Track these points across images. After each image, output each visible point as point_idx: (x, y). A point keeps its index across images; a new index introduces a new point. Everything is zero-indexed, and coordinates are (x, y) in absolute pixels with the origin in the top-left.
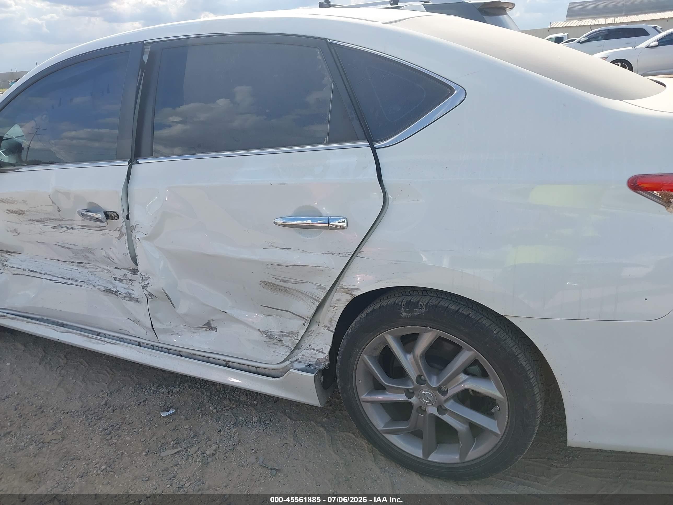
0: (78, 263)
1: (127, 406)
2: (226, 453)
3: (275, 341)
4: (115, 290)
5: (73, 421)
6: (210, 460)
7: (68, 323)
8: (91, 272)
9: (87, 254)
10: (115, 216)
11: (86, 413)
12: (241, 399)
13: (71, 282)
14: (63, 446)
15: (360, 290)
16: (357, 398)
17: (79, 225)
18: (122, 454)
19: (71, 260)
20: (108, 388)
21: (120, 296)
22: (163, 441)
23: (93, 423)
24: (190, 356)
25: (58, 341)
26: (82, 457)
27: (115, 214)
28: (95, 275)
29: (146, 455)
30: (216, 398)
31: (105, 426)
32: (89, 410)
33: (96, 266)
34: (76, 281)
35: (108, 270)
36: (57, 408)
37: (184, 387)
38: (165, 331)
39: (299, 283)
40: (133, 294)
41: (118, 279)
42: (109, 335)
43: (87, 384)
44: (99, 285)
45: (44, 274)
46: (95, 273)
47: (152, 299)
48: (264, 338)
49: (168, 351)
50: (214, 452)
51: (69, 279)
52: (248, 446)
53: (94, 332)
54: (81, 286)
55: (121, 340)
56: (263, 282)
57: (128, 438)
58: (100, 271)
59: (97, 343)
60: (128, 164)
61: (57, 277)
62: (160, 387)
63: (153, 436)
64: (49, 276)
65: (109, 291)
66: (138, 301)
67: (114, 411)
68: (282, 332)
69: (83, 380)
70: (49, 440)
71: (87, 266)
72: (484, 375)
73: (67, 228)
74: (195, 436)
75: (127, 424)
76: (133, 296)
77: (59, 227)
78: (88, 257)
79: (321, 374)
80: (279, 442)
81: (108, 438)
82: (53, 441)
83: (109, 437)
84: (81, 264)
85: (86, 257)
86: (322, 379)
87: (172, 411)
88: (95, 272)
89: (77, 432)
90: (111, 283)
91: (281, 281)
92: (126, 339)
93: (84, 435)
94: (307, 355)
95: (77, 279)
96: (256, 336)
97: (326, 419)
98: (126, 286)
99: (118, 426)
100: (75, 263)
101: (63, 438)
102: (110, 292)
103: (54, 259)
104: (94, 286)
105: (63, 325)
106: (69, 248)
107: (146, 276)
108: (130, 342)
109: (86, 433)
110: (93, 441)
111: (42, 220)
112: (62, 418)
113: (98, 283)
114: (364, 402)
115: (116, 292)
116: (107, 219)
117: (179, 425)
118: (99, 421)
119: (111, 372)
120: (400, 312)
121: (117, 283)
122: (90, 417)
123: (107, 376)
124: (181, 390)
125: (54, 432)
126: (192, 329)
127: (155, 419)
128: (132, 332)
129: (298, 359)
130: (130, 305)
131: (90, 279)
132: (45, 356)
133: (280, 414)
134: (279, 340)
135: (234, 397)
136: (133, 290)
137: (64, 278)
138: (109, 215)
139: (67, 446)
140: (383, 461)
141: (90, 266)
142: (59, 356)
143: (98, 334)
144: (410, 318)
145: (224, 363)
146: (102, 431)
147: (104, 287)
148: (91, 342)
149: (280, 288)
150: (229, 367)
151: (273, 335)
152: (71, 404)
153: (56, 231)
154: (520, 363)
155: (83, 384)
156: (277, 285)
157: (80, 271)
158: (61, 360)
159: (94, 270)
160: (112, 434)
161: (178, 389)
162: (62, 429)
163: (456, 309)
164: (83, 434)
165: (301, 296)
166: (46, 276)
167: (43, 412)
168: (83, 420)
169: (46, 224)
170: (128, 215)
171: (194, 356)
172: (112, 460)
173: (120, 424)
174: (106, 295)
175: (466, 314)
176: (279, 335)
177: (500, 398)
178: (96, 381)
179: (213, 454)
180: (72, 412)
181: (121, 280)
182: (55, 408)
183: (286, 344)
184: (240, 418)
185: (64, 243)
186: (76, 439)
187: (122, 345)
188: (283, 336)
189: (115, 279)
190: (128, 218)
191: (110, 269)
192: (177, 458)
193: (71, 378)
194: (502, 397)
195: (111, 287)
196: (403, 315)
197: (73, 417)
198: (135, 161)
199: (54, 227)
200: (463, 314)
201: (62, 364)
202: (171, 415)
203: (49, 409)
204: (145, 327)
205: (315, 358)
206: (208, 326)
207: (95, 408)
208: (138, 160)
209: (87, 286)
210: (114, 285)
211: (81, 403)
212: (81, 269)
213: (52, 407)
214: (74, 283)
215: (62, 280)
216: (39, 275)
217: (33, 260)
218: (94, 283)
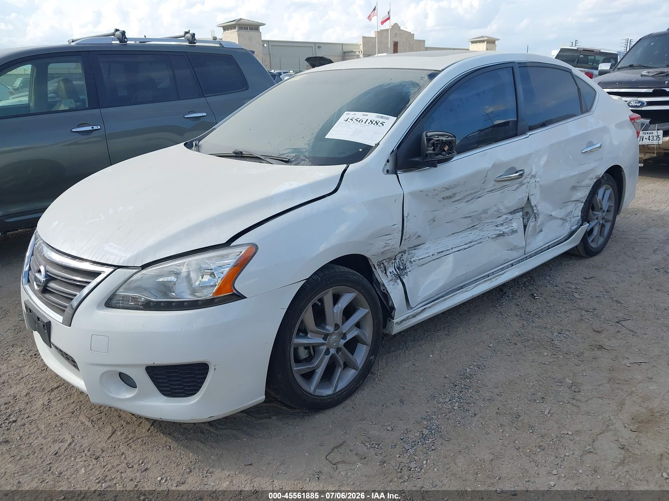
0: (471, 227)
4: (502, 233)
8: (480, 230)
13: (473, 243)
19: (465, 228)
21: (506, 234)
24: (535, 254)
28: (484, 230)
33: (482, 224)
34: (475, 241)
35: (490, 223)
40: (514, 229)
41: (499, 225)
42: (495, 271)
44: (491, 235)
45: (451, 249)
51: (471, 242)
53: (485, 276)
54: (480, 243)
55: (502, 269)
56: (572, 186)
61: (461, 246)
64: (455, 248)
66: (516, 232)
71: (476, 227)
76: (514, 230)
88: (483, 228)
90: (496, 230)
91: (578, 183)
95: (475, 239)
98: (507, 226)
102: (500, 236)
103: (452, 234)
104: (488, 238)
108: (508, 267)
115: (504, 233)
121: (500, 228)
126: (534, 236)
128: (510, 258)
130: (512, 237)
131: (483, 235)
136: (512, 226)
137: (466, 244)
141: (479, 225)
143: (488, 276)
147: (495, 234)
157: (474, 233)
166: (453, 250)
171: (537, 253)
174: (500, 239)
181: (502, 224)
189: (497, 226)
195: (498, 232)
204: (519, 248)
209: (484, 240)
210: (499, 230)
214: (475, 243)
215: (466, 246)
216: (448, 252)
217: (436, 243)
218: (487, 236)
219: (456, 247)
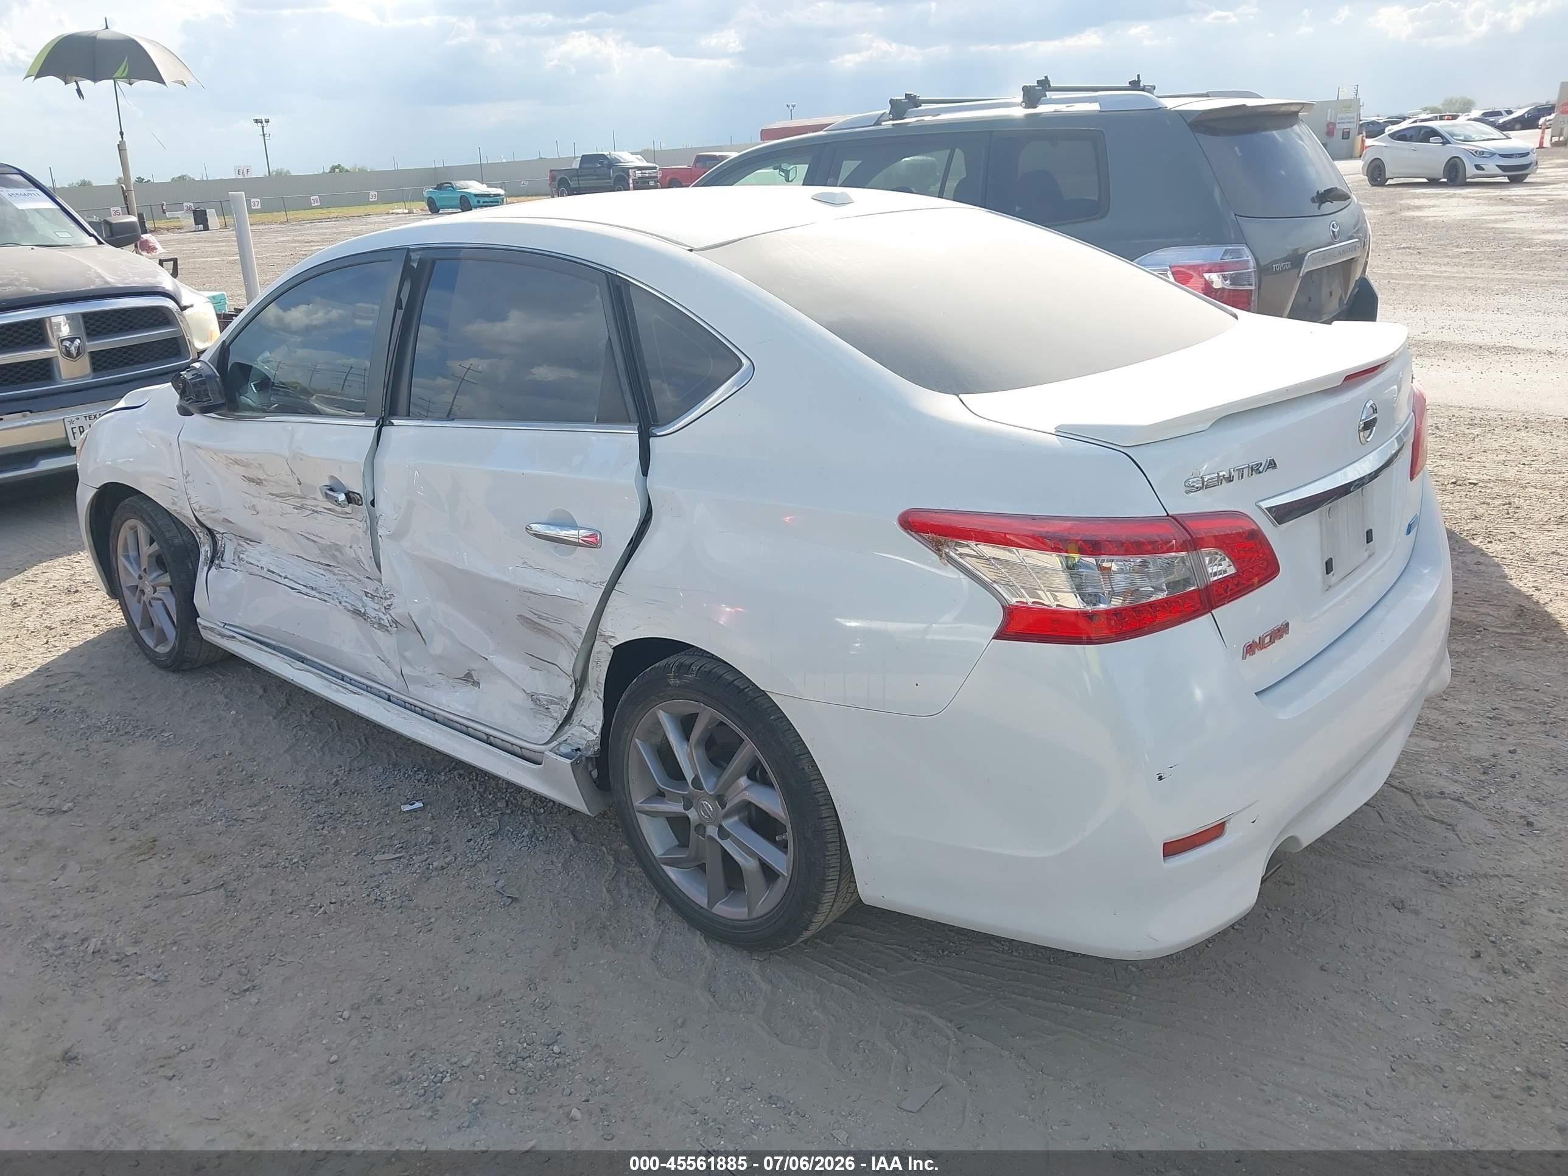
0: (325, 565)
1: (363, 791)
2: (461, 869)
3: (542, 709)
4: (363, 610)
5: (284, 799)
6: (435, 873)
7: (309, 657)
8: (339, 581)
9: (335, 552)
10: (359, 500)
11: (305, 792)
12: (524, 804)
13: (314, 593)
14: (259, 827)
15: (616, 638)
16: (630, 804)
17: (325, 508)
18: (327, 849)
19: (318, 561)
20: (350, 764)
21: (369, 620)
22: (387, 842)
23: (307, 806)
24: (446, 722)
25: (292, 682)
26: (276, 845)
27: (359, 497)
28: (344, 586)
29: (355, 855)
30: (491, 796)
31: (322, 812)
32: (310, 788)
33: (345, 571)
34: (320, 593)
35: (359, 580)
36: (272, 780)
37: (452, 776)
38: (417, 680)
39: (558, 621)
41: (369, 595)
43: (324, 754)
44: (345, 602)
45: (285, 578)
46: (344, 583)
47: (397, 627)
48: (531, 705)
49: (422, 712)
50: (445, 866)
51: (312, 589)
52: (496, 864)
53: (339, 673)
54: (325, 601)
55: (368, 689)
56: (519, 616)
57: (343, 832)
58: (350, 581)
59: (338, 691)
60: (374, 425)
61: (299, 584)
62: (420, 773)
63: (379, 834)
64: (290, 581)
65: (356, 612)
66: (387, 630)
67: (341, 794)
68: (552, 696)
69: (322, 748)
70: (245, 817)
71: (336, 571)
72: (766, 783)
73: (311, 510)
74: (432, 843)
75: (353, 814)
76: (382, 621)
77: (302, 507)
78: (337, 557)
79: (592, 765)
80: (540, 866)
81: (318, 828)
82: (248, 820)
83: (320, 827)
84: (328, 568)
85: (334, 557)
86: (595, 773)
87: (419, 805)
88: (345, 581)
89: (283, 813)
90: (361, 600)
91: (539, 617)
92: (374, 688)
93: (290, 820)
94: (577, 734)
95: (322, 590)
96: (519, 698)
97: (626, 847)
98: (376, 605)
99: (339, 815)
100: (321, 564)
101: (264, 819)
102: (358, 614)
103: (298, 556)
104: (340, 603)
105: (303, 660)
106: (314, 541)
107: (389, 593)
109: (295, 817)
110: (298, 828)
111: (283, 495)
112: (271, 792)
113: (345, 599)
114: (639, 812)
115: (364, 614)
116: (349, 503)
117: (420, 826)
118: (317, 804)
119: (365, 744)
120: (669, 677)
121: (367, 601)
122: (307, 797)
123: (357, 747)
124: (446, 779)
125: (254, 809)
126: (451, 681)
127: (392, 813)
128: (381, 679)
129: (566, 740)
130: (379, 634)
131: (337, 591)
132: (286, 708)
133: (566, 831)
134: (547, 708)
135: (515, 799)
137: (306, 587)
138: (351, 498)
139: (263, 829)
140: (668, 912)
141: (339, 571)
142: (304, 711)
143: (343, 678)
144: (679, 686)
145: (485, 737)
146: (315, 817)
147: (352, 605)
148: (330, 687)
149: (541, 628)
150: (491, 744)
151: (539, 700)
152: (293, 777)
153: (298, 513)
154: (800, 767)
155: (318, 753)
156: (535, 623)
157: (327, 578)
158: (304, 716)
159: (344, 578)
160: (326, 823)
161: (443, 778)
162: (266, 808)
163: (731, 679)
164: (289, 818)
165: (563, 641)
166: (286, 582)
167: (252, 782)
168: (296, 800)
169: (287, 502)
170: (374, 500)
171: (451, 723)
172: (310, 855)
173: (343, 812)
174: (353, 618)
175: (742, 687)
176: (547, 701)
177: (782, 818)
178: (339, 752)
179: (443, 868)
180: (287, 787)
181: (373, 597)
182: (269, 779)
183: (555, 715)
184: (508, 828)
185: (308, 533)
186: (278, 822)
187: (367, 696)
188: (552, 702)
189: (366, 594)
190: (373, 503)
191: (362, 578)
192: (392, 866)
193: (307, 744)
194: (784, 817)
195: (360, 607)
196: (672, 681)
197: (286, 794)
198: (387, 422)
199: (296, 508)
200: (738, 687)
201: (305, 723)
202: (415, 810)
203: (261, 779)
204: (394, 671)
205: (585, 739)
206: (468, 678)
207: (320, 788)
208: (392, 421)
209: (332, 601)
210: (364, 603)
211: (304, 778)
212: (328, 575)
213: (265, 778)
214: (317, 595)
215: (304, 590)
216: (279, 579)
217: (273, 554)
218: (340, 598)
219: (292, 580)
